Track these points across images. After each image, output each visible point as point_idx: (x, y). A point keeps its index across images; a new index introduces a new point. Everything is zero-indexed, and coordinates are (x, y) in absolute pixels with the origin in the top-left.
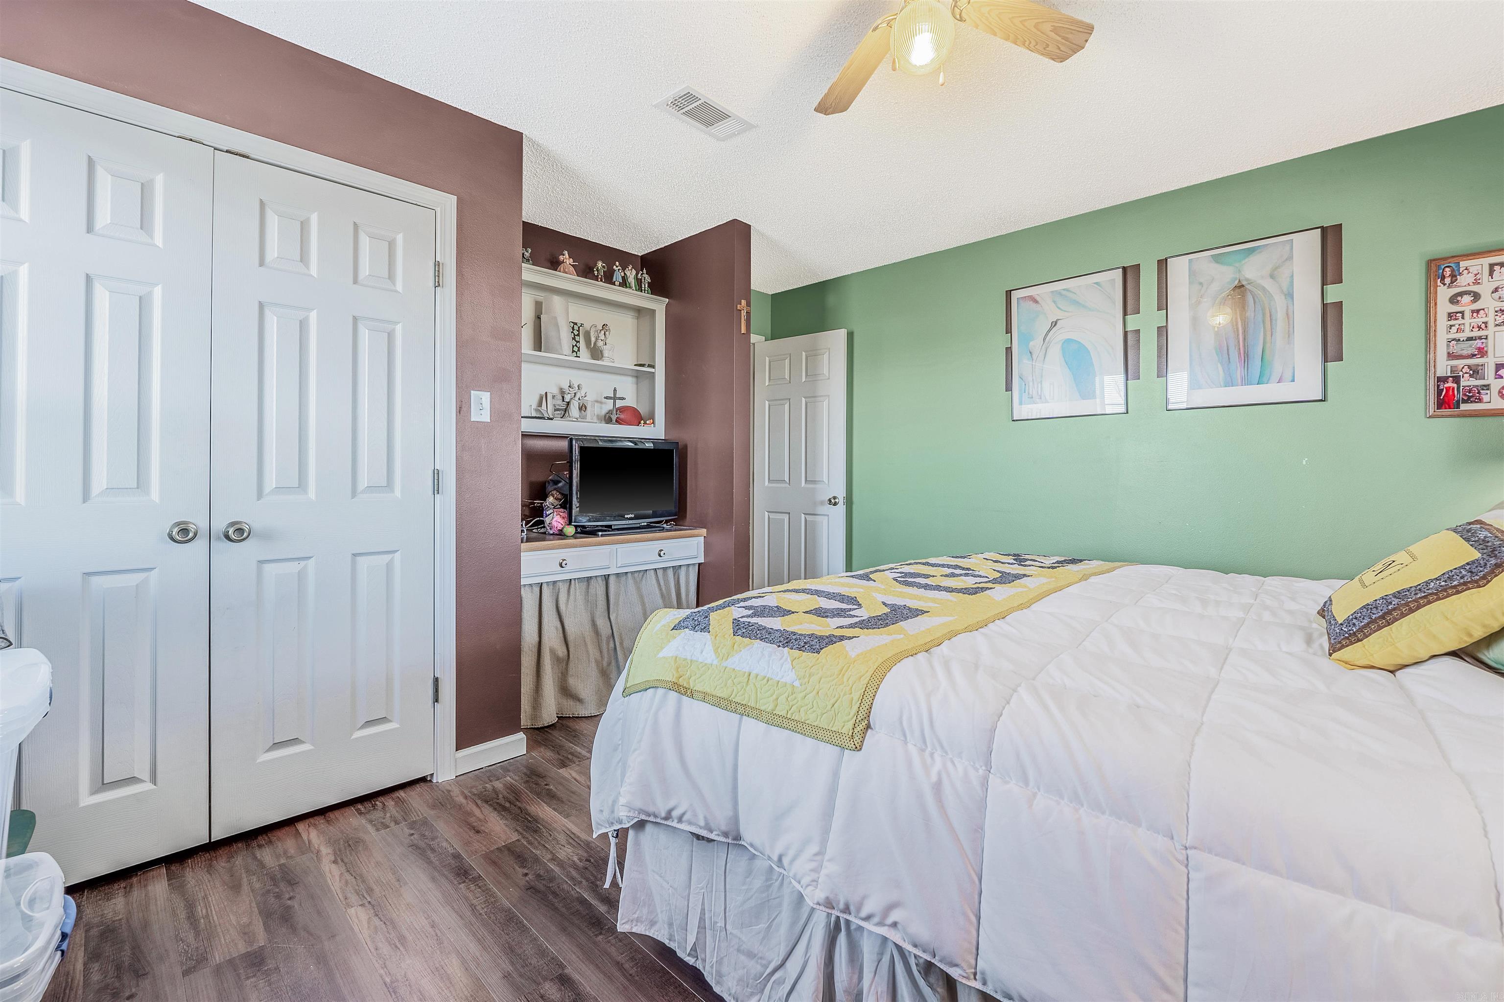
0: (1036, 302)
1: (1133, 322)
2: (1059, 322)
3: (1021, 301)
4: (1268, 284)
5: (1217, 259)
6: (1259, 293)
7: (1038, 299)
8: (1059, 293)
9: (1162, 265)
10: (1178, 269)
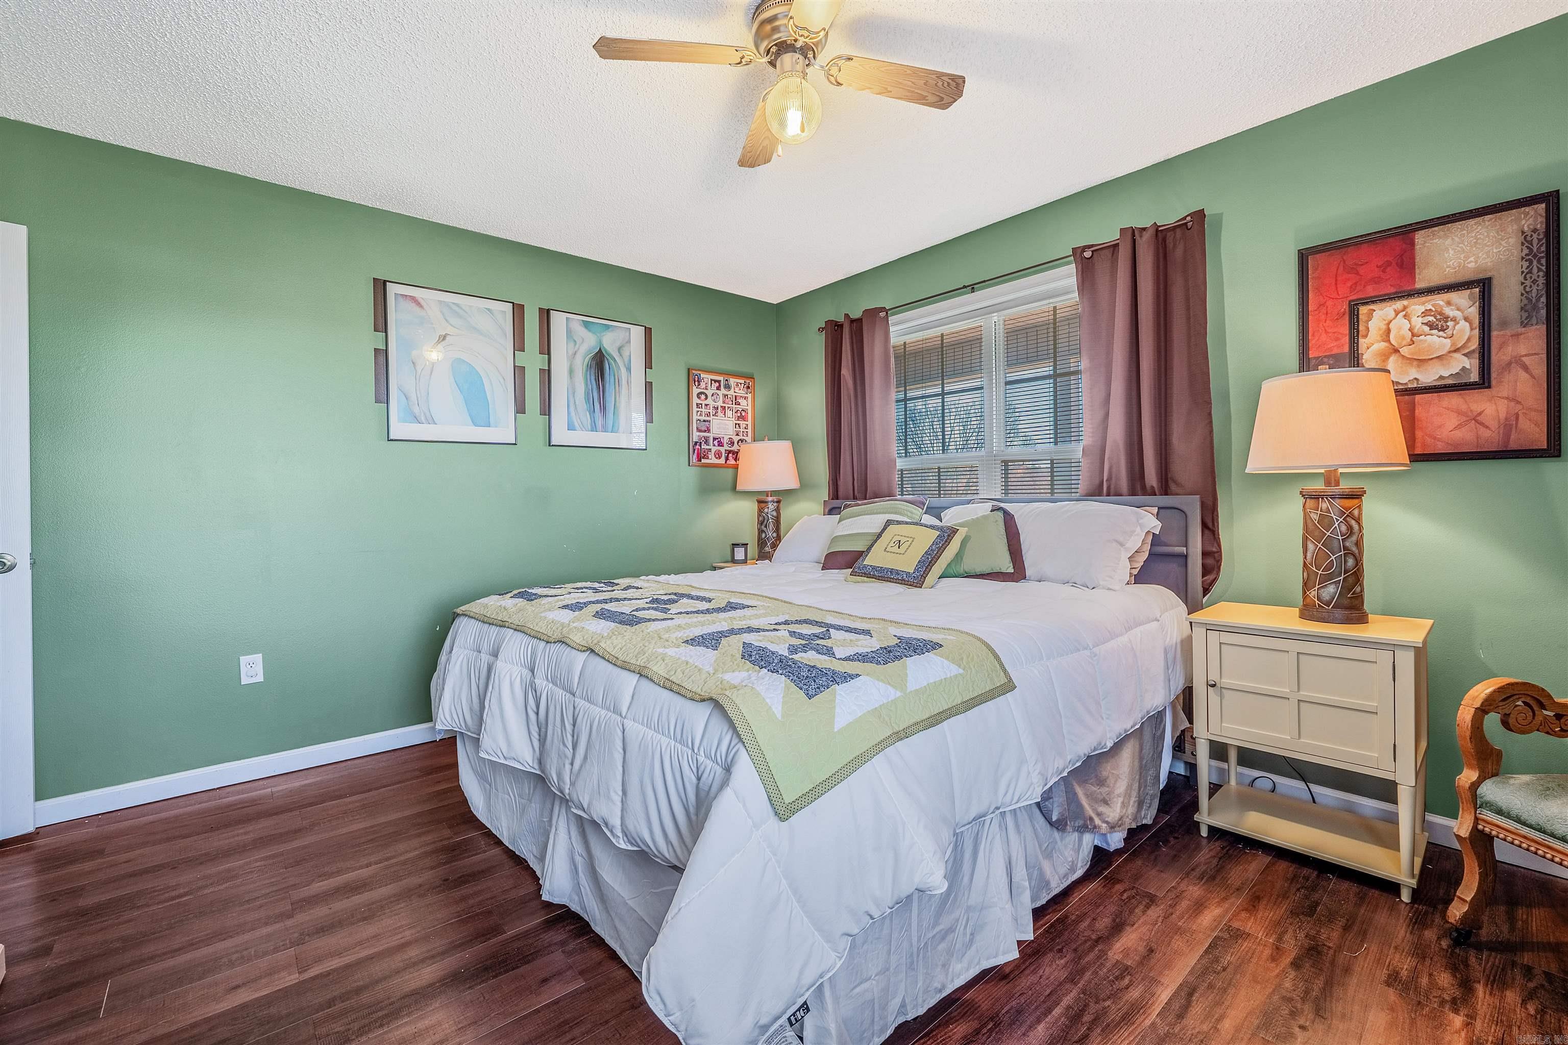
0: (419, 304)
1: (523, 359)
2: (448, 338)
3: (401, 299)
4: (615, 355)
5: (586, 325)
6: (612, 362)
7: (422, 303)
8: (446, 304)
9: (545, 315)
10: (558, 321)
